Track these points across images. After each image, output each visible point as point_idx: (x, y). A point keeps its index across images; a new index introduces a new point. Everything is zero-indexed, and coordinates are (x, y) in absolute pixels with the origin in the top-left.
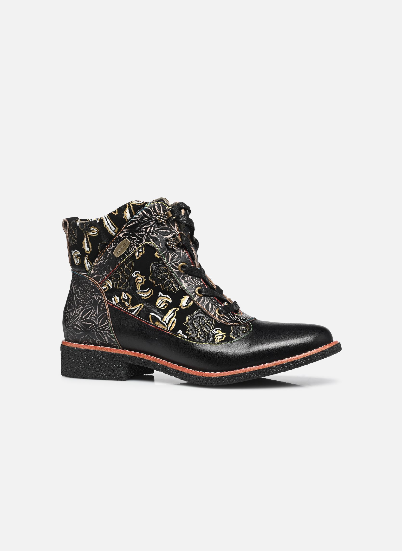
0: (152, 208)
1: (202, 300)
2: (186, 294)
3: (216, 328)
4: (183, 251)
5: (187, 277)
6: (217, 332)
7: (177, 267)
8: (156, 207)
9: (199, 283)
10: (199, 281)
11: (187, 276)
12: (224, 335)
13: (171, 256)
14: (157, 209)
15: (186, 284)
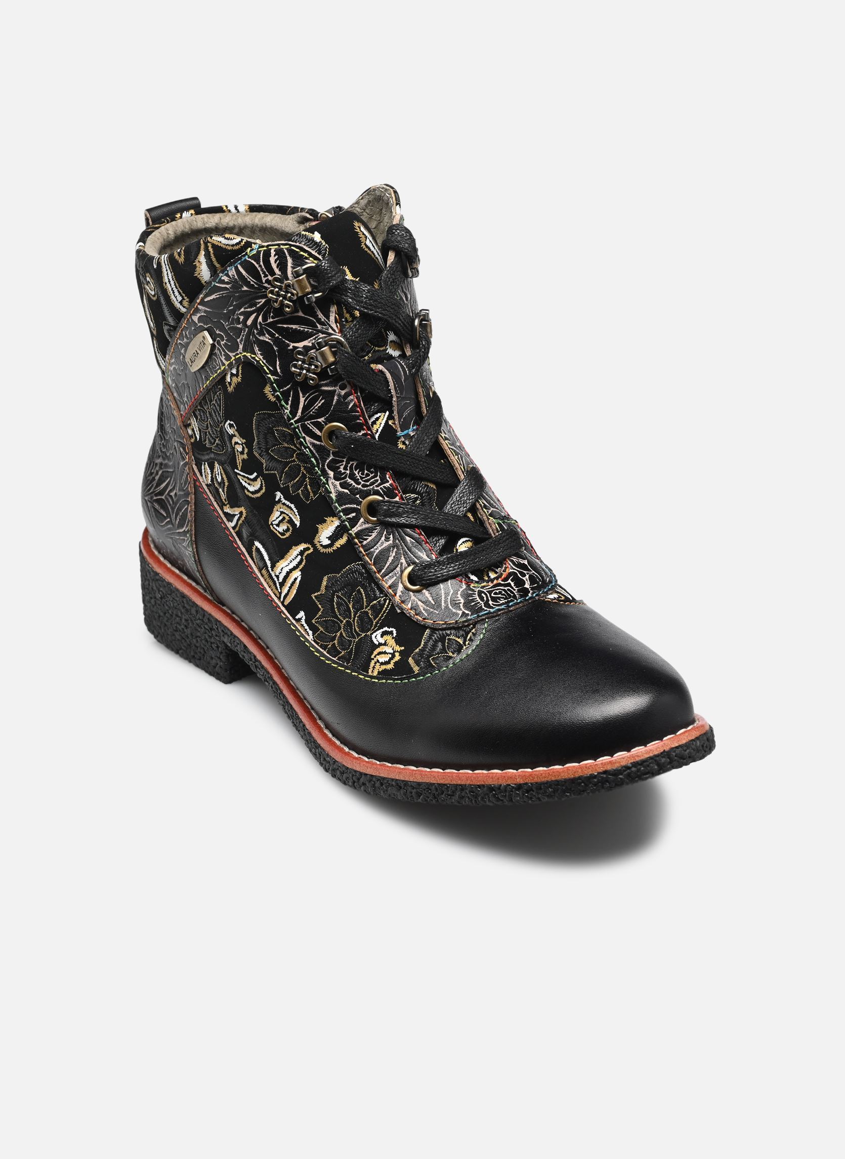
0: (262, 263)
1: (374, 535)
2: (333, 514)
3: (386, 629)
4: (342, 388)
5: (344, 463)
6: (382, 641)
7: (318, 433)
8: (272, 259)
9: (376, 484)
10: (378, 478)
11: (345, 460)
12: (397, 654)
13: (305, 401)
14: (274, 266)
15: (337, 483)
